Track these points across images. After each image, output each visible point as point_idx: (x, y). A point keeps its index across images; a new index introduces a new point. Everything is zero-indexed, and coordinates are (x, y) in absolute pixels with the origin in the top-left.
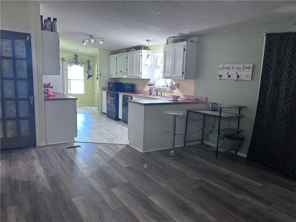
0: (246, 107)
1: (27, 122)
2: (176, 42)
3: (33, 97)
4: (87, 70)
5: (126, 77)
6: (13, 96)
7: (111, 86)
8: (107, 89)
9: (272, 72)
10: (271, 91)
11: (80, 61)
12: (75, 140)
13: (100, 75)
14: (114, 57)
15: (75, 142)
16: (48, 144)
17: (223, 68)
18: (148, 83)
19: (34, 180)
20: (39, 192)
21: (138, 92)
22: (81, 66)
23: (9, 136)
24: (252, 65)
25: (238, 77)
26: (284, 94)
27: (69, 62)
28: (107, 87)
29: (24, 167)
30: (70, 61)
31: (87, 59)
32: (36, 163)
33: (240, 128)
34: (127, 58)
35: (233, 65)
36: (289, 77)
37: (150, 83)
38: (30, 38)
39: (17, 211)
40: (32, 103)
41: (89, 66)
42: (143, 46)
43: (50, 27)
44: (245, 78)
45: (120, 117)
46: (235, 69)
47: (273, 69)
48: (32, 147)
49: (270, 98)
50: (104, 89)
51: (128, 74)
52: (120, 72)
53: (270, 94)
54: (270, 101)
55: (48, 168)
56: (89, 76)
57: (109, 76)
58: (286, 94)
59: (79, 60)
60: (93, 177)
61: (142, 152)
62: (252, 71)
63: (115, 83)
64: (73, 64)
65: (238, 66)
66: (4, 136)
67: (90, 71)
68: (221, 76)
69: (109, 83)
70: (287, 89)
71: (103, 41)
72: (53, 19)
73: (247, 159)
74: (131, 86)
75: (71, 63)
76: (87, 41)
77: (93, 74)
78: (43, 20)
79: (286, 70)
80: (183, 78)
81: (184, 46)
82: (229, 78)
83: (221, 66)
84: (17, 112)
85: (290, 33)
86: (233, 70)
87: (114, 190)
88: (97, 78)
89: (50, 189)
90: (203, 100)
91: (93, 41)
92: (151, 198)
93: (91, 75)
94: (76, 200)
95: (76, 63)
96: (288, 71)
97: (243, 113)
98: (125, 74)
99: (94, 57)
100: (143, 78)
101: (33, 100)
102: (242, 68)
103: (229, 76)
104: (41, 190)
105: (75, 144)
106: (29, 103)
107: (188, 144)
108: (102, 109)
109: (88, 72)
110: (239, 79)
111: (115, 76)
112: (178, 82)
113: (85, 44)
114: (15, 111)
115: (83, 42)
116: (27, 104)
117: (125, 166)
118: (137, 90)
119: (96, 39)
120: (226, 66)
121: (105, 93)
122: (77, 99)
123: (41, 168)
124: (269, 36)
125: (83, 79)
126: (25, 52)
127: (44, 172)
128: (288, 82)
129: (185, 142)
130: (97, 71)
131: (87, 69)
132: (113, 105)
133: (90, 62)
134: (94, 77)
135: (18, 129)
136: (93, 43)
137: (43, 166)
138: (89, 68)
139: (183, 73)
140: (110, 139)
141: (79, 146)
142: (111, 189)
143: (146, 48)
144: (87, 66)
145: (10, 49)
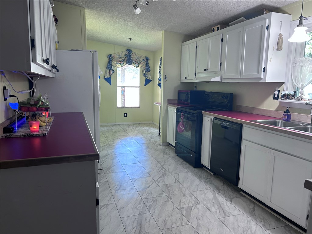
5: (218, 79)
7: (184, 97)
8: (176, 102)
11: (134, 59)
13: (166, 78)
14: (191, 43)
18: (276, 92)
21: (242, 110)
22: (136, 67)
27: (118, 61)
28: (176, 98)
30: (120, 59)
31: (144, 55)
34: (222, 41)
37: (282, 93)
41: (147, 66)
45: (206, 161)
50: (170, 102)
51: (223, 72)
52: (205, 70)
56: (148, 82)
57: (180, 80)
59: (134, 57)
63: (191, 91)
64: (125, 64)
67: (148, 74)
69: (180, 92)
74: (227, 97)
75: (122, 62)
76: (142, 2)
77: (153, 78)
88: (159, 84)
93: (150, 79)
95: (130, 62)
98: (216, 74)
99: (154, 52)
100: (268, 80)
108: (165, 136)
109: (145, 75)
111: (192, 79)
115: (136, 7)
121: (172, 111)
125: (138, 85)
130: (160, 73)
131: (145, 71)
133: (149, 59)
134: (153, 83)
138: (148, 69)
144: (145, 66)
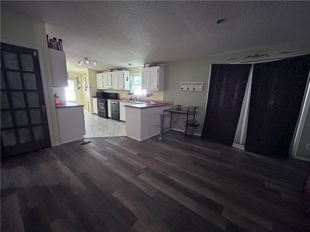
0: (199, 107)
1: (40, 128)
2: (151, 66)
3: (45, 106)
4: (76, 84)
6: (24, 106)
7: (99, 95)
8: (96, 97)
9: (215, 87)
10: (215, 98)
12: (84, 137)
13: (90, 87)
14: (100, 75)
15: (84, 138)
16: (62, 143)
17: (183, 84)
19: (66, 182)
20: (77, 194)
21: (121, 98)
23: (22, 141)
24: (202, 83)
25: (194, 89)
26: (223, 99)
28: (96, 95)
29: (48, 170)
31: (76, 76)
32: (59, 163)
33: (195, 119)
34: (111, 76)
35: (190, 82)
36: (226, 89)
37: (130, 93)
38: (37, 54)
39: (63, 225)
40: (44, 111)
41: (78, 80)
42: (124, 69)
43: (56, 46)
44: (198, 90)
45: (110, 116)
46: (191, 85)
47: (216, 85)
48: (48, 148)
49: (214, 101)
50: (94, 97)
51: (113, 86)
52: (107, 85)
53: (214, 99)
54: (214, 103)
55: (73, 166)
56: (79, 88)
57: (97, 88)
58: (224, 99)
59: (70, 76)
60: (117, 168)
61: (140, 140)
62: (203, 86)
63: (102, 92)
65: (194, 83)
66: (17, 143)
67: (79, 85)
68: (182, 89)
69: (97, 93)
70: (225, 96)
71: (96, 62)
72: (58, 40)
73: (201, 137)
74: (115, 95)
76: (82, 62)
77: (82, 87)
78: (49, 39)
79: (224, 86)
80: (158, 90)
81: (158, 69)
82: (188, 90)
83: (182, 82)
84: (30, 121)
85: (226, 65)
86: (190, 85)
87: (140, 176)
88: (86, 90)
89: (86, 188)
90: (170, 103)
91: (88, 62)
92: (171, 177)
94: (116, 195)
96: (225, 86)
97: (196, 110)
98: (110, 87)
100: (125, 89)
101: (45, 109)
102: (196, 84)
103: (188, 89)
104: (78, 192)
105: (86, 141)
106: (41, 112)
107: (164, 131)
108: (92, 111)
109: (77, 85)
110: (194, 90)
111: (101, 88)
112: (151, 92)
113: (80, 64)
114: (27, 119)
115: (79, 63)
116: (39, 112)
117: (136, 154)
118: (119, 98)
119: (90, 61)
120: (186, 82)
121: (95, 100)
122: (84, 106)
123: (66, 167)
124: (213, 66)
125: (74, 90)
126: (33, 66)
127: (71, 172)
128: (225, 92)
129: (163, 130)
132: (103, 108)
133: (78, 78)
134: (82, 89)
135: (32, 135)
136: (88, 64)
137: (67, 165)
138: (78, 82)
139: (157, 86)
140: (111, 133)
141: (90, 142)
142: (138, 176)
143: (126, 69)
144: (76, 81)
145: (16, 62)
